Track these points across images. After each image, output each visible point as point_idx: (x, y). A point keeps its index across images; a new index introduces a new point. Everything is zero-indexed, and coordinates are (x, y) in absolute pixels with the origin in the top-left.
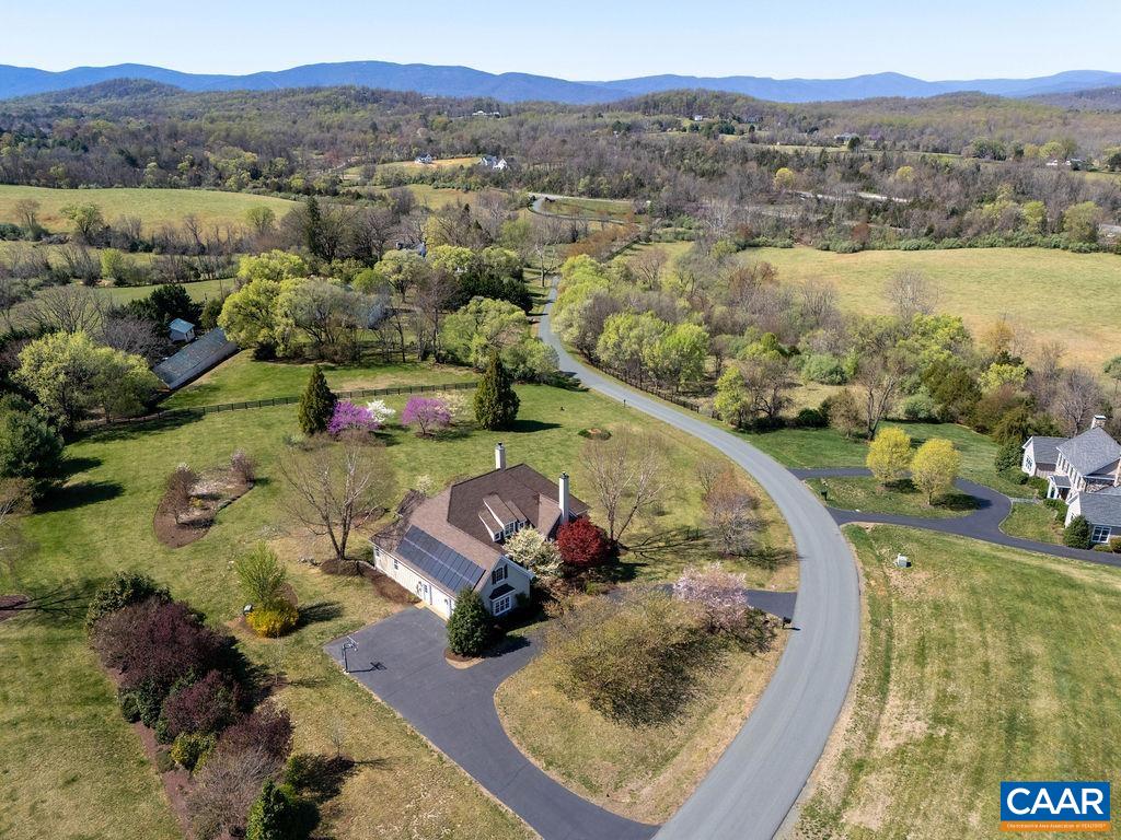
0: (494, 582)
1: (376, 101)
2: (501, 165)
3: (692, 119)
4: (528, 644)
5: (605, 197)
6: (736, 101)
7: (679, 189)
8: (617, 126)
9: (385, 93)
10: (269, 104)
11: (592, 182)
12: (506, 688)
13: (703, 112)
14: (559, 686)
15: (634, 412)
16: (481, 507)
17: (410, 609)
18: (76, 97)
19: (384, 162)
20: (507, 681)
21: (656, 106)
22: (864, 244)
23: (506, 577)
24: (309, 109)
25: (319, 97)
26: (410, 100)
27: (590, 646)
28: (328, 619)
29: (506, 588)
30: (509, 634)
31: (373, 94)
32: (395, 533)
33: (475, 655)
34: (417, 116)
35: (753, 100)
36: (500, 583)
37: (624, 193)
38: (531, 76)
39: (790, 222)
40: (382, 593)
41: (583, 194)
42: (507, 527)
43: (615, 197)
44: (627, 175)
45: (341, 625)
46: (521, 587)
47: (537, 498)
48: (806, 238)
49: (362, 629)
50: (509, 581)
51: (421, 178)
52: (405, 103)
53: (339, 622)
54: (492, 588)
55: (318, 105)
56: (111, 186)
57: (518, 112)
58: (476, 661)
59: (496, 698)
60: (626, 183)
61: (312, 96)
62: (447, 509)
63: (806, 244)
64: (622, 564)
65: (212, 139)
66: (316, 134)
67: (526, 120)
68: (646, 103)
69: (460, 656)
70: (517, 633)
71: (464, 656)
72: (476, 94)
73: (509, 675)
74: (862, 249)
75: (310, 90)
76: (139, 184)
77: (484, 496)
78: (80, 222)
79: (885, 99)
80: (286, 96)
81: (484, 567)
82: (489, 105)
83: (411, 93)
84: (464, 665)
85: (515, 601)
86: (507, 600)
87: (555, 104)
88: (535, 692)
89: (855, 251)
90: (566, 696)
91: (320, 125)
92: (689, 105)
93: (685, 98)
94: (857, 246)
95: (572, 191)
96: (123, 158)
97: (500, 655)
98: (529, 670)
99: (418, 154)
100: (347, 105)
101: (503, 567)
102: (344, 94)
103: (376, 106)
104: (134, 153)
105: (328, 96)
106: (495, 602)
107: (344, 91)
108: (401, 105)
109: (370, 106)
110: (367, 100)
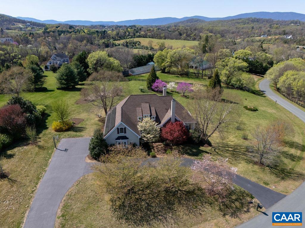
9: (261, 19)
10: (226, 23)
15: (278, 106)
16: (139, 106)
18: (181, 23)
19: (251, 37)
24: (236, 24)
26: (269, 21)
29: (125, 138)
31: (257, 19)
34: (269, 25)
36: (122, 135)
45: (77, 134)
47: (167, 110)
49: (81, 138)
50: (127, 135)
51: (260, 41)
52: (267, 22)
54: (117, 135)
55: (239, 23)
61: (238, 21)
64: (199, 150)
65: (204, 30)
66: (234, 30)
72: (293, 19)
75: (238, 19)
76: (180, 39)
78: (160, 46)
82: (297, 22)
83: (270, 19)
84: (89, 161)
91: (237, 28)
96: (179, 33)
99: (263, 35)
100: (248, 23)
101: (124, 128)
102: (248, 20)
103: (257, 23)
104: (182, 32)
105: (243, 21)
106: (118, 141)
107: (248, 19)
108: (265, 23)
109: (255, 23)
110: (255, 21)
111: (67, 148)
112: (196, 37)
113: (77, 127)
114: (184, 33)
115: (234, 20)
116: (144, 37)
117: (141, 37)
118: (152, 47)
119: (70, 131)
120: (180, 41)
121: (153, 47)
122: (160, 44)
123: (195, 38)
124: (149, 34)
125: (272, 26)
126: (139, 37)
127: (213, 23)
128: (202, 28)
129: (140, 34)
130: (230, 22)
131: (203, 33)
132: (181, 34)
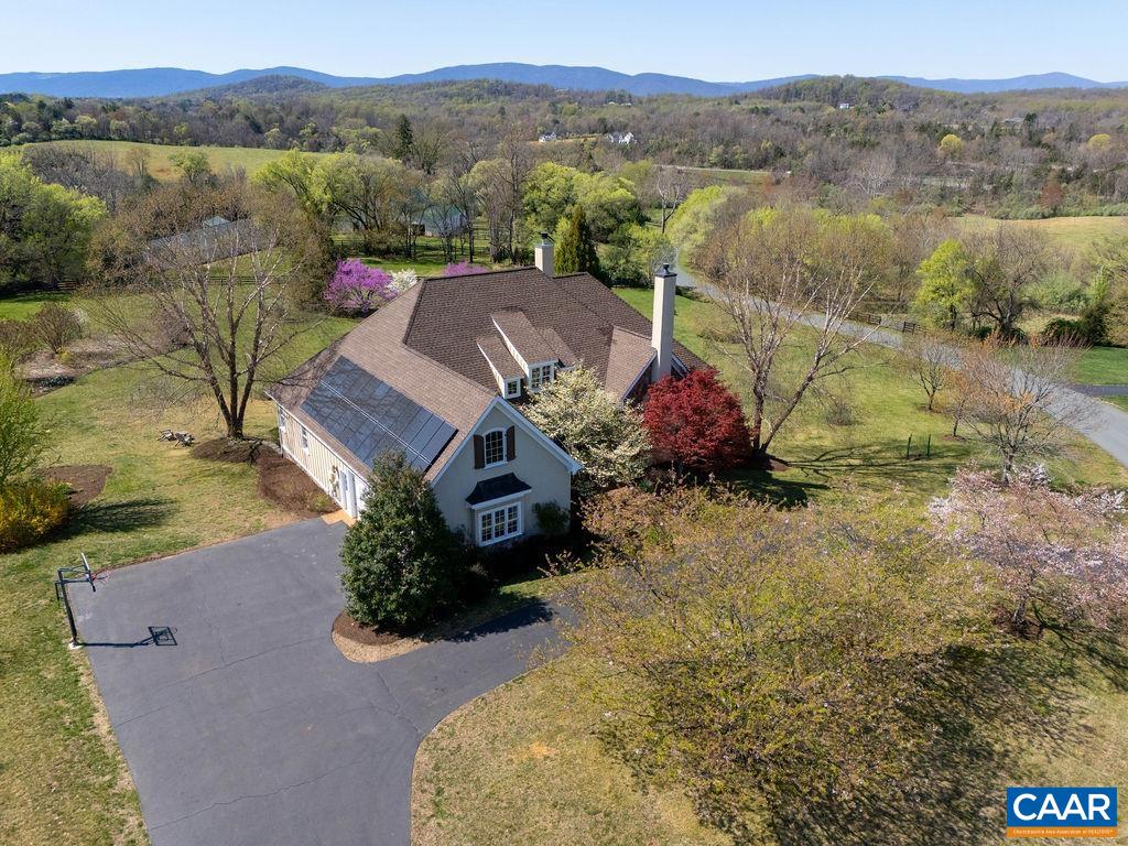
0: (479, 464)
1: (509, 93)
2: (627, 139)
3: (836, 106)
4: (547, 616)
5: (740, 168)
6: (887, 87)
7: (824, 157)
8: (755, 111)
9: (518, 86)
10: (405, 96)
11: (725, 152)
12: (463, 726)
13: (849, 100)
14: (611, 739)
16: (485, 328)
17: (309, 523)
20: (470, 706)
21: (798, 95)
22: (1055, 210)
23: (511, 456)
24: (442, 100)
25: (454, 89)
26: (540, 92)
27: (707, 631)
28: (126, 528)
29: (510, 484)
30: (507, 589)
31: (506, 87)
32: (309, 375)
33: (407, 631)
34: (547, 104)
35: (907, 86)
36: (494, 470)
37: (762, 163)
38: (666, 76)
39: (960, 192)
40: (269, 492)
41: (715, 165)
42: (535, 371)
43: (751, 167)
44: (766, 144)
45: (146, 542)
46: (548, 488)
47: (608, 332)
48: (978, 207)
49: (185, 553)
50: (518, 468)
52: (537, 96)
53: (149, 535)
54: (473, 478)
55: (451, 97)
56: (232, 146)
57: (650, 101)
58: (406, 646)
59: (422, 757)
60: (764, 153)
61: (446, 89)
62: (407, 321)
63: (980, 213)
64: (777, 482)
65: (340, 116)
67: (658, 108)
68: (788, 90)
69: (368, 630)
70: (524, 588)
71: (378, 632)
72: (608, 89)
73: (478, 692)
74: (1054, 215)
75: (445, 84)
76: (260, 145)
77: (493, 310)
78: (188, 170)
79: (1056, 90)
80: (422, 89)
81: (456, 425)
82: (621, 96)
83: (544, 86)
84: (374, 654)
85: (533, 520)
86: (513, 511)
87: (689, 95)
88: (540, 750)
89: (1044, 217)
90: (628, 772)
91: (450, 111)
92: (835, 93)
93: (830, 84)
94: (1047, 211)
95: (703, 162)
96: (248, 123)
97: (467, 638)
98: (536, 687)
99: (543, 133)
100: (480, 97)
101: (504, 430)
102: (477, 87)
103: (507, 98)
104: (260, 120)
105: (462, 89)
106: (480, 511)
107: (478, 84)
108: (532, 97)
109: (501, 98)
110: (500, 93)
111: (159, 626)
112: (321, 140)
113: (108, 508)
114: (269, 125)
115: (429, 85)
116: (93, 137)
117: (82, 137)
118: (149, 177)
119: (78, 532)
120: (261, 151)
121: (154, 177)
122: (188, 163)
123: (320, 144)
124: (114, 124)
125: (559, 105)
126: (73, 138)
127: (361, 94)
128: (332, 109)
129: (72, 122)
130: (419, 93)
131: (338, 124)
132: (258, 129)
